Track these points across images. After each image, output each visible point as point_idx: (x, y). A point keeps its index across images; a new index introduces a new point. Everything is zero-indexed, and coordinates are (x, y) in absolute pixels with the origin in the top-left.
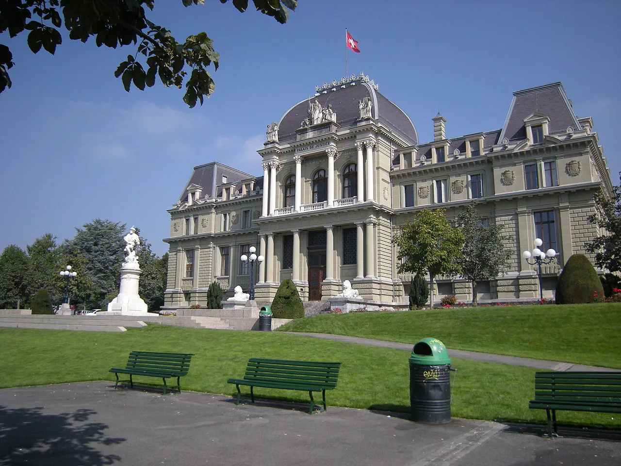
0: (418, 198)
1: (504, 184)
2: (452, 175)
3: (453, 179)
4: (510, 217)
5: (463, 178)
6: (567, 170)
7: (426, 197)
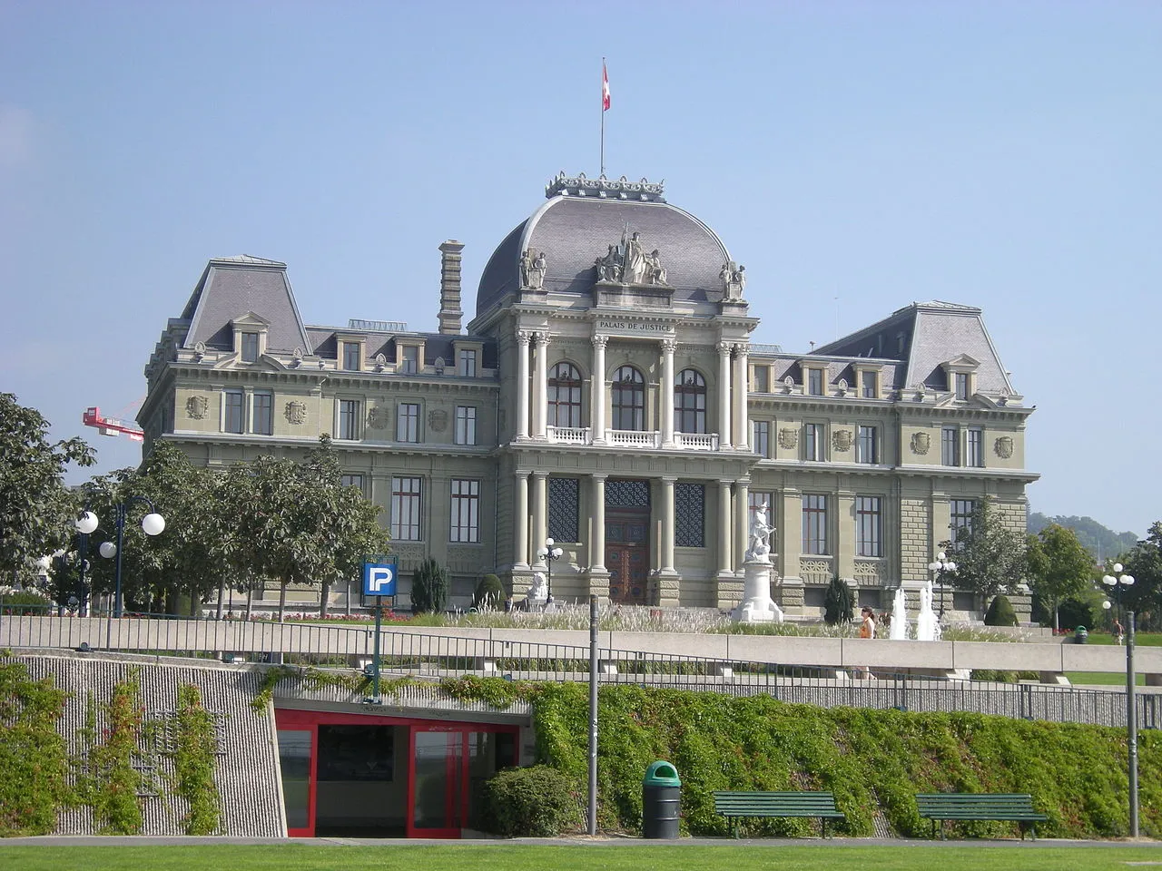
0: (779, 446)
1: (915, 452)
2: (835, 421)
3: (835, 427)
4: (921, 502)
5: (850, 428)
6: (997, 447)
7: (792, 447)
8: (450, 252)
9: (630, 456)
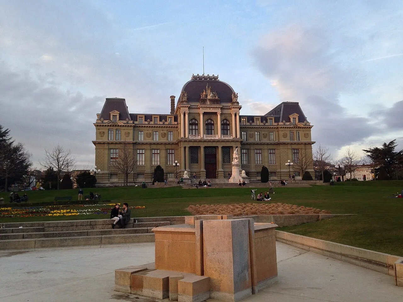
0: (249, 138)
1: (283, 138)
5: (266, 133)
6: (304, 136)
7: (252, 138)
8: (173, 98)
9: (209, 141)
